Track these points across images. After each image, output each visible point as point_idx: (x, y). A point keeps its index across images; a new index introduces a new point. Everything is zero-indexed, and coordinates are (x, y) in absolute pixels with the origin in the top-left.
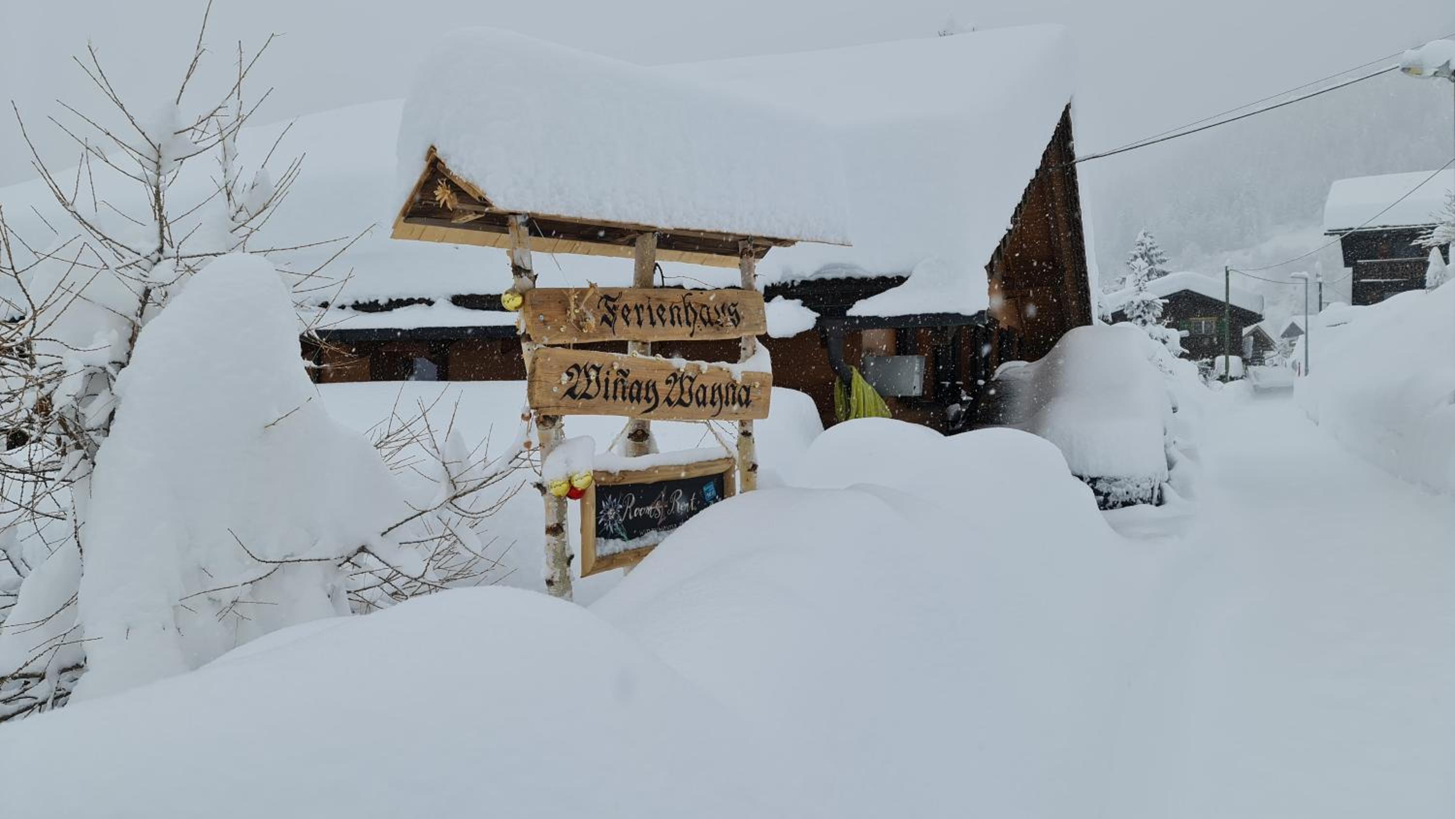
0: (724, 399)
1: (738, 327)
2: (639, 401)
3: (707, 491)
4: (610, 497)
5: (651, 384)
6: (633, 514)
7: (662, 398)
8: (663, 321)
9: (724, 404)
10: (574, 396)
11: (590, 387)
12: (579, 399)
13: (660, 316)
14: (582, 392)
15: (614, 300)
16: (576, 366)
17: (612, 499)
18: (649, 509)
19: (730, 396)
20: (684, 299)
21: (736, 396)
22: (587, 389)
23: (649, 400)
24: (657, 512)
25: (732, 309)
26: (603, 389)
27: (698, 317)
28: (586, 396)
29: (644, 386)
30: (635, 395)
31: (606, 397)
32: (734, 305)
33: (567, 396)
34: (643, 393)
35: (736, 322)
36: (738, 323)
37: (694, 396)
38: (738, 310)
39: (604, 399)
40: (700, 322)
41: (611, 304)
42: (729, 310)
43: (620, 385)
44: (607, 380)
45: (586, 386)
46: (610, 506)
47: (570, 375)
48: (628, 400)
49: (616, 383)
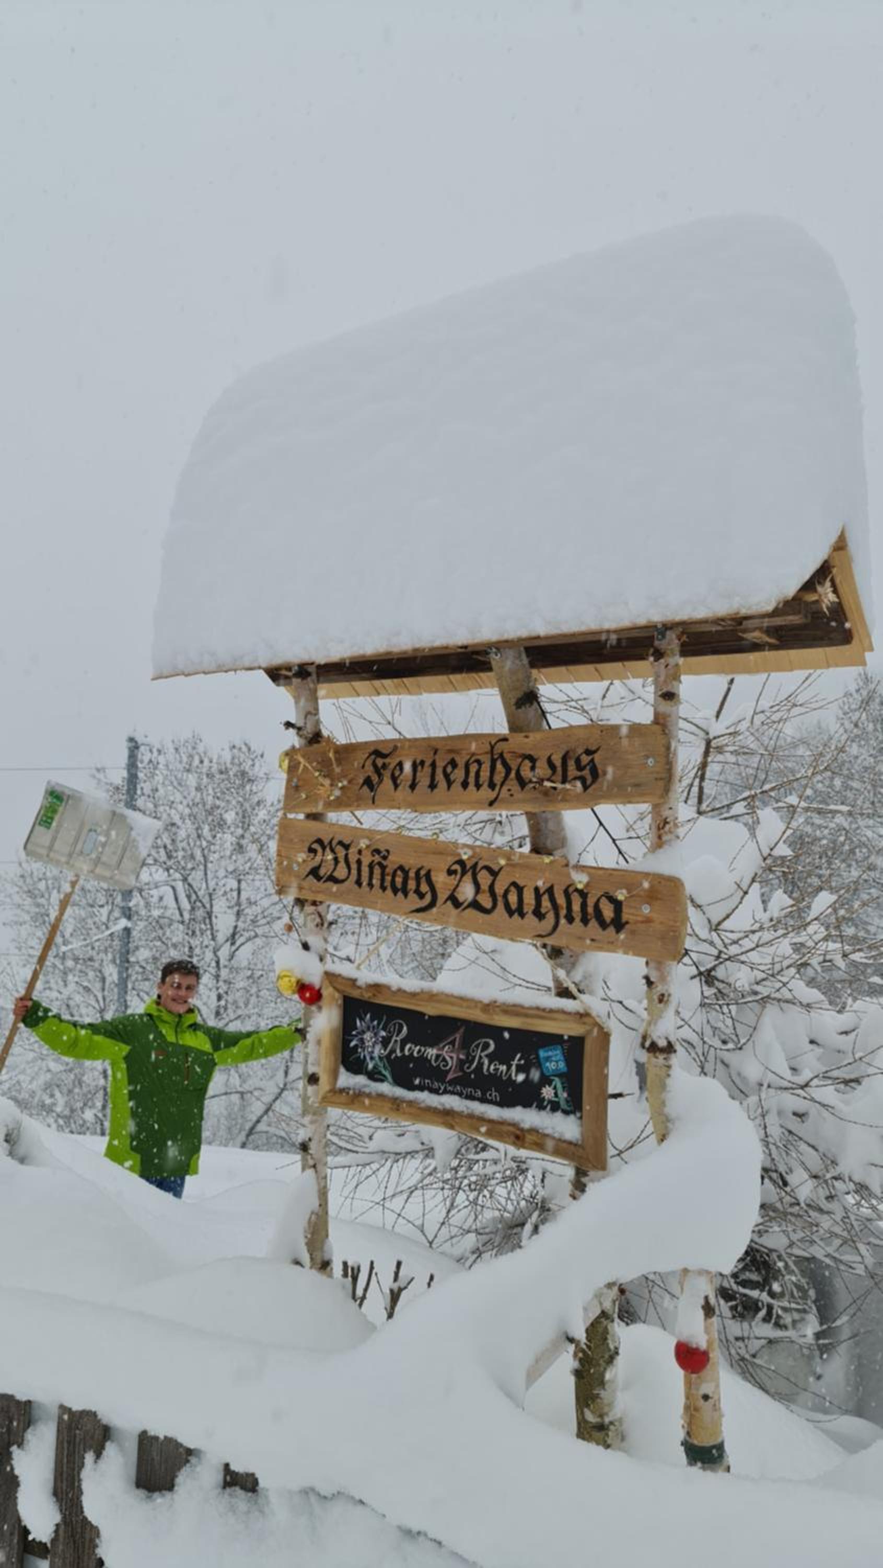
0: (563, 912)
1: (590, 790)
2: (406, 894)
3: (548, 1059)
4: (368, 1016)
5: (423, 872)
6: (402, 1050)
7: (442, 896)
8: (449, 783)
9: (563, 921)
10: (319, 878)
11: (338, 868)
12: (325, 881)
13: (447, 776)
14: (329, 873)
15: (384, 756)
16: (319, 841)
17: (372, 1020)
18: (431, 1052)
19: (576, 907)
20: (492, 747)
21: (590, 910)
22: (334, 869)
23: (421, 896)
24: (444, 1060)
25: (585, 759)
26: (354, 872)
27: (513, 775)
28: (332, 879)
29: (412, 874)
30: (399, 885)
31: (359, 883)
32: (588, 752)
33: (311, 877)
34: (412, 885)
35: (589, 782)
36: (593, 782)
37: (500, 899)
38: (596, 761)
39: (356, 886)
40: (515, 782)
41: (380, 762)
42: (578, 761)
43: (377, 871)
44: (359, 862)
45: (332, 867)
46: (368, 1029)
47: (312, 850)
48: (389, 892)
49: (371, 867)
